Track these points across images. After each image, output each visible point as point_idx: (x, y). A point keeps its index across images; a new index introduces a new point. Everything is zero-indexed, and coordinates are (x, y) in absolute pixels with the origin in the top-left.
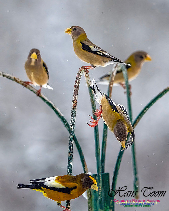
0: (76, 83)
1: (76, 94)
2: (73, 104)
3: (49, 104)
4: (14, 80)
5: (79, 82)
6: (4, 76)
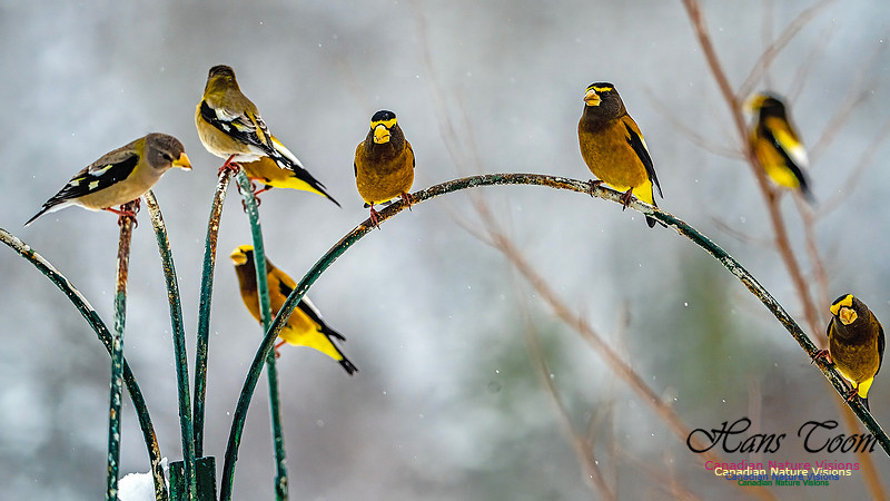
1: (124, 252)
2: (117, 278)
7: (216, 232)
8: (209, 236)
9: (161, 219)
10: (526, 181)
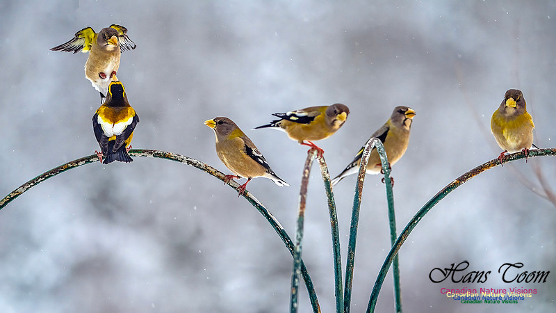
0: (304, 173)
1: (304, 191)
2: (299, 208)
3: (261, 209)
4: (206, 169)
5: (309, 172)
6: (189, 162)
7: (362, 182)
8: (357, 185)
9: (328, 172)
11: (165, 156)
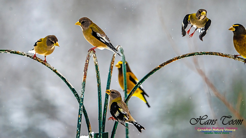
0: (86, 61)
1: (86, 70)
2: (83, 77)
3: (63, 78)
4: (36, 59)
6: (28, 56)
8: (110, 67)
9: (97, 61)
10: (213, 54)
11: (16, 53)
